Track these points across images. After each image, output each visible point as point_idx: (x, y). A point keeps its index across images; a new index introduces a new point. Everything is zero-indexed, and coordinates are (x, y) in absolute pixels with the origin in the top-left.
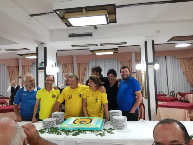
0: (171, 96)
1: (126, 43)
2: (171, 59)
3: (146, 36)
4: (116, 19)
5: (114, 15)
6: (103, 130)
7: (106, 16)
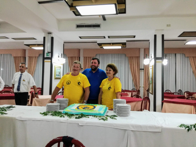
0: (178, 94)
2: (181, 56)
3: (156, 30)
5: (124, 5)
6: (106, 116)
7: (115, 5)
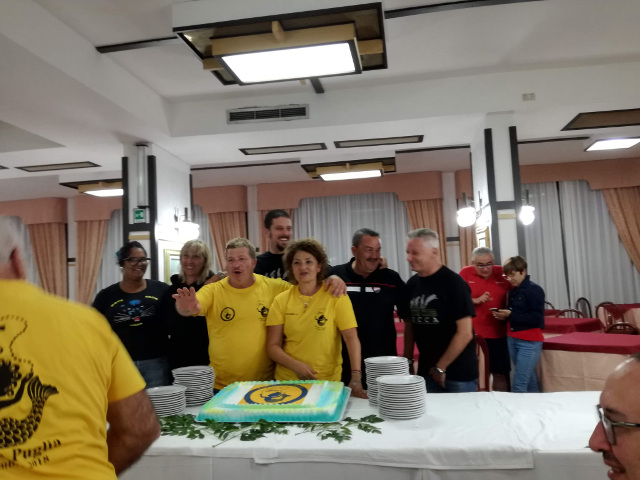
0: (578, 313)
1: (420, 138)
2: (575, 191)
3: (489, 114)
4: (384, 56)
5: (380, 41)
6: (344, 423)
7: (351, 43)
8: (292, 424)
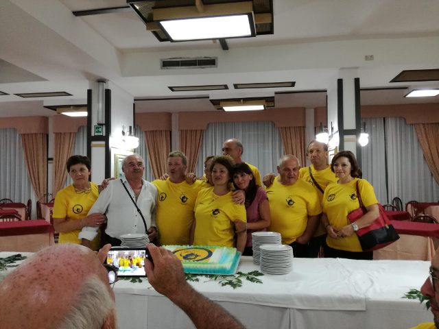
2: (396, 124)
4: (272, 25)
7: (250, 16)
8: (201, 275)
